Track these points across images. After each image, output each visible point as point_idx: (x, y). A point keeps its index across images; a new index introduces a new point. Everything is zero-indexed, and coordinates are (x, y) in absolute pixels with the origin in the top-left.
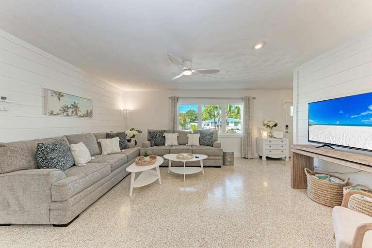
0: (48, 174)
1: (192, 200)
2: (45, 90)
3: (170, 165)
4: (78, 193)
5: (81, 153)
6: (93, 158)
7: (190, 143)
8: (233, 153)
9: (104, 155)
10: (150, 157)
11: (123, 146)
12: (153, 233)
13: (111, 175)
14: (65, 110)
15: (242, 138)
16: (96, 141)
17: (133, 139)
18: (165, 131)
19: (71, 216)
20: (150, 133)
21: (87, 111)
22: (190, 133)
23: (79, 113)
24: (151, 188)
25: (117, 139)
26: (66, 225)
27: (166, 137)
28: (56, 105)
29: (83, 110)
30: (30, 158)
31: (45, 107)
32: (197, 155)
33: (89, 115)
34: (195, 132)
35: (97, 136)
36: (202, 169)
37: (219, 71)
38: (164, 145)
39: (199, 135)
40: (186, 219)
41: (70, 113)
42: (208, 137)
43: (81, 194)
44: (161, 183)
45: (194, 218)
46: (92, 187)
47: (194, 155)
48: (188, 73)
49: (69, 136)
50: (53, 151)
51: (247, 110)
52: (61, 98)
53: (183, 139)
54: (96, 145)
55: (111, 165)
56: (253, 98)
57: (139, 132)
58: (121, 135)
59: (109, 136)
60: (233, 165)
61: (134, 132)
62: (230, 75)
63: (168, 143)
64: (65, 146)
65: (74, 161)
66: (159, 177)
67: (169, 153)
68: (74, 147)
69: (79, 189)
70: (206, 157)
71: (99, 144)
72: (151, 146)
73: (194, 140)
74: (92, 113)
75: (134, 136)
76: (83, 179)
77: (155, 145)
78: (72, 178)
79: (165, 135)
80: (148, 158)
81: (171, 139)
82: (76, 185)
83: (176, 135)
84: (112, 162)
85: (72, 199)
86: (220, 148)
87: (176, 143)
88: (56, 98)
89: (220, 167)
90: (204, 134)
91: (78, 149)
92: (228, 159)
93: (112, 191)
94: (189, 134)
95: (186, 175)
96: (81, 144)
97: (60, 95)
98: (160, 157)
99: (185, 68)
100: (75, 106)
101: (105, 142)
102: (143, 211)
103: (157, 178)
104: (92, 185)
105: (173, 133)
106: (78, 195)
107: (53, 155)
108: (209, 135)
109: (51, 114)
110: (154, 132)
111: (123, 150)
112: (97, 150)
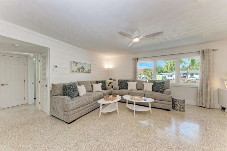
0: (64, 99)
1: (134, 131)
2: (71, 62)
3: (127, 102)
4: (75, 109)
5: (82, 90)
6: (88, 93)
7: (145, 89)
8: (184, 100)
9: (94, 92)
10: (113, 96)
11: (104, 88)
12: (100, 143)
13: (93, 103)
14: (78, 70)
15: (198, 88)
16: (91, 85)
17: (110, 85)
18: (128, 80)
19: (70, 120)
20: (119, 81)
21: (88, 70)
22: (146, 82)
23: (85, 71)
24: (112, 115)
25: (101, 84)
26: (69, 123)
27: (128, 84)
28: (75, 68)
29: (86, 69)
30: (62, 91)
31: (71, 69)
32: (146, 98)
33: (89, 72)
34: (150, 81)
35: (91, 82)
36: (150, 109)
37: (163, 32)
38: (127, 89)
39: (152, 84)
40: (123, 143)
41: (81, 71)
42: (159, 85)
43: (76, 110)
44: (118, 113)
45: (128, 144)
46: (82, 107)
47: (143, 98)
48: (136, 40)
49: (79, 82)
50: (69, 88)
51: (205, 62)
52: (77, 65)
53: (140, 86)
54: (91, 87)
55: (93, 98)
56: (213, 50)
57: (114, 80)
58: (103, 82)
59: (97, 82)
60: (184, 111)
61: (111, 81)
62: (178, 34)
63: (129, 88)
64: (74, 86)
65: (78, 94)
66: (117, 109)
67: (129, 95)
68: (78, 87)
69: (75, 108)
70: (153, 100)
71: (92, 86)
72: (119, 89)
73: (148, 87)
74: (90, 71)
75: (111, 83)
76: (77, 103)
77: (122, 89)
78: (73, 102)
79: (128, 83)
80: (111, 97)
81: (132, 86)
82: (73, 105)
83: (135, 83)
84: (94, 96)
85: (71, 112)
86: (170, 95)
87: (135, 88)
88: (75, 64)
89: (169, 110)
90: (156, 83)
91: (80, 88)
92: (178, 105)
93: (93, 111)
94: (144, 83)
95: (136, 111)
96: (83, 86)
97: (76, 63)
98: (120, 96)
99: (134, 37)
100: (83, 68)
101: (95, 85)
102: (101, 127)
103: (116, 109)
104: (82, 106)
105: (134, 82)
106: (75, 110)
107: (69, 90)
108: (160, 84)
109: (73, 72)
110: (121, 81)
111: (103, 90)
112: (91, 89)
